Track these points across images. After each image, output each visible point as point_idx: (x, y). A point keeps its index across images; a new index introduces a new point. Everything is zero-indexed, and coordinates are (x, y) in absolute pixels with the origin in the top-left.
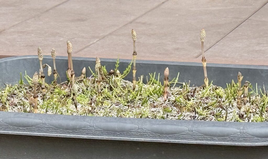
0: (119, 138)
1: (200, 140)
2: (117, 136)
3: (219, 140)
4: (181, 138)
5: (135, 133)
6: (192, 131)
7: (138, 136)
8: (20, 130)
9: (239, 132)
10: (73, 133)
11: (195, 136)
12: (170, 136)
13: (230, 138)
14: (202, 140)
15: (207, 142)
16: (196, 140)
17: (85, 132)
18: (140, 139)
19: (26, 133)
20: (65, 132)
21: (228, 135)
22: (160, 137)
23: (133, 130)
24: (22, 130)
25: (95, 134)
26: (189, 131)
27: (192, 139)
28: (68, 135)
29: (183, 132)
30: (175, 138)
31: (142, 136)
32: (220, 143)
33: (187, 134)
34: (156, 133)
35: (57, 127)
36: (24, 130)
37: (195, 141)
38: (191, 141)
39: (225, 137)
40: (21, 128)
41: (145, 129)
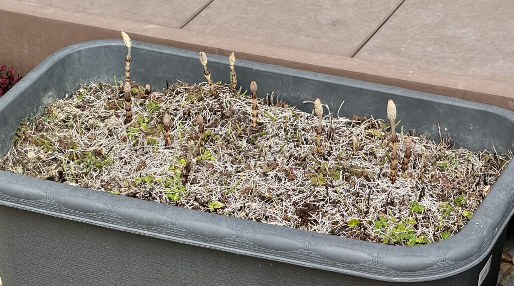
0: (209, 245)
1: (318, 263)
2: (207, 242)
3: (344, 267)
4: (293, 258)
5: (232, 242)
6: (309, 251)
7: (235, 247)
8: (77, 214)
9: (370, 261)
10: (148, 229)
11: (312, 258)
12: (278, 253)
13: (358, 267)
14: (321, 264)
15: (327, 267)
16: (313, 262)
17: (164, 230)
18: (237, 250)
19: (86, 220)
20: (137, 226)
21: (356, 262)
22: (265, 252)
23: (229, 237)
24: (79, 215)
25: (178, 235)
26: (304, 250)
27: (308, 260)
28: (141, 232)
29: (297, 249)
30: (285, 256)
31: (240, 247)
32: (344, 271)
33: (302, 253)
34: (259, 246)
35: (127, 219)
36: (83, 216)
37: (312, 264)
38: (306, 263)
39: (352, 265)
40: (78, 212)
41: (245, 238)
